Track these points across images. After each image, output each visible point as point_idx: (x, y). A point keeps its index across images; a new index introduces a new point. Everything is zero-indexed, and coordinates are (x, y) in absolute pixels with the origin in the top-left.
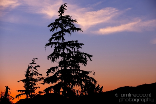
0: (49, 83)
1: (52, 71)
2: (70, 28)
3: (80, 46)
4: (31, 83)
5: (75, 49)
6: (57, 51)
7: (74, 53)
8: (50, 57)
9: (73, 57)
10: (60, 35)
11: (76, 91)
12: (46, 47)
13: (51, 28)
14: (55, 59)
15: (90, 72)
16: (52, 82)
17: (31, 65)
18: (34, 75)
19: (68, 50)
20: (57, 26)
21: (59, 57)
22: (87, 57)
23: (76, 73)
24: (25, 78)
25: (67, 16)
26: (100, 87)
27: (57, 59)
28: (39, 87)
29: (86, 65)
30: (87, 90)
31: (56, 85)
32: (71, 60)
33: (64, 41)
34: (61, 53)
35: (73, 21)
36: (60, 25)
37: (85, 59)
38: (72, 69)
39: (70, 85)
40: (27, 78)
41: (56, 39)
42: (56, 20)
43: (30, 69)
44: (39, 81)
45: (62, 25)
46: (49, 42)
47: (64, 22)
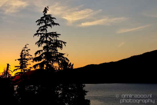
0: (36, 61)
1: (38, 53)
2: (51, 23)
3: (58, 36)
4: (24, 61)
5: (54, 38)
6: (42, 39)
7: (54, 41)
8: (37, 43)
9: (53, 43)
10: (44, 28)
11: (55, 67)
12: (34, 36)
13: (38, 23)
14: (41, 45)
15: (65, 54)
16: (38, 61)
17: (24, 49)
18: (26, 56)
19: (50, 38)
20: (42, 22)
21: (43, 43)
22: (63, 43)
23: (55, 54)
24: (20, 58)
25: (49, 15)
26: (72, 64)
27: (42, 44)
28: (30, 64)
29: (62, 49)
30: (63, 66)
31: (42, 62)
32: (51, 45)
33: (47, 32)
34: (45, 41)
35: (53, 18)
36: (44, 21)
37: (61, 45)
38: (52, 52)
39: (51, 63)
40: (21, 58)
41: (41, 31)
42: (41, 18)
43: (24, 52)
44: (30, 60)
45: (46, 21)
46: (36, 33)
47: (47, 19)
